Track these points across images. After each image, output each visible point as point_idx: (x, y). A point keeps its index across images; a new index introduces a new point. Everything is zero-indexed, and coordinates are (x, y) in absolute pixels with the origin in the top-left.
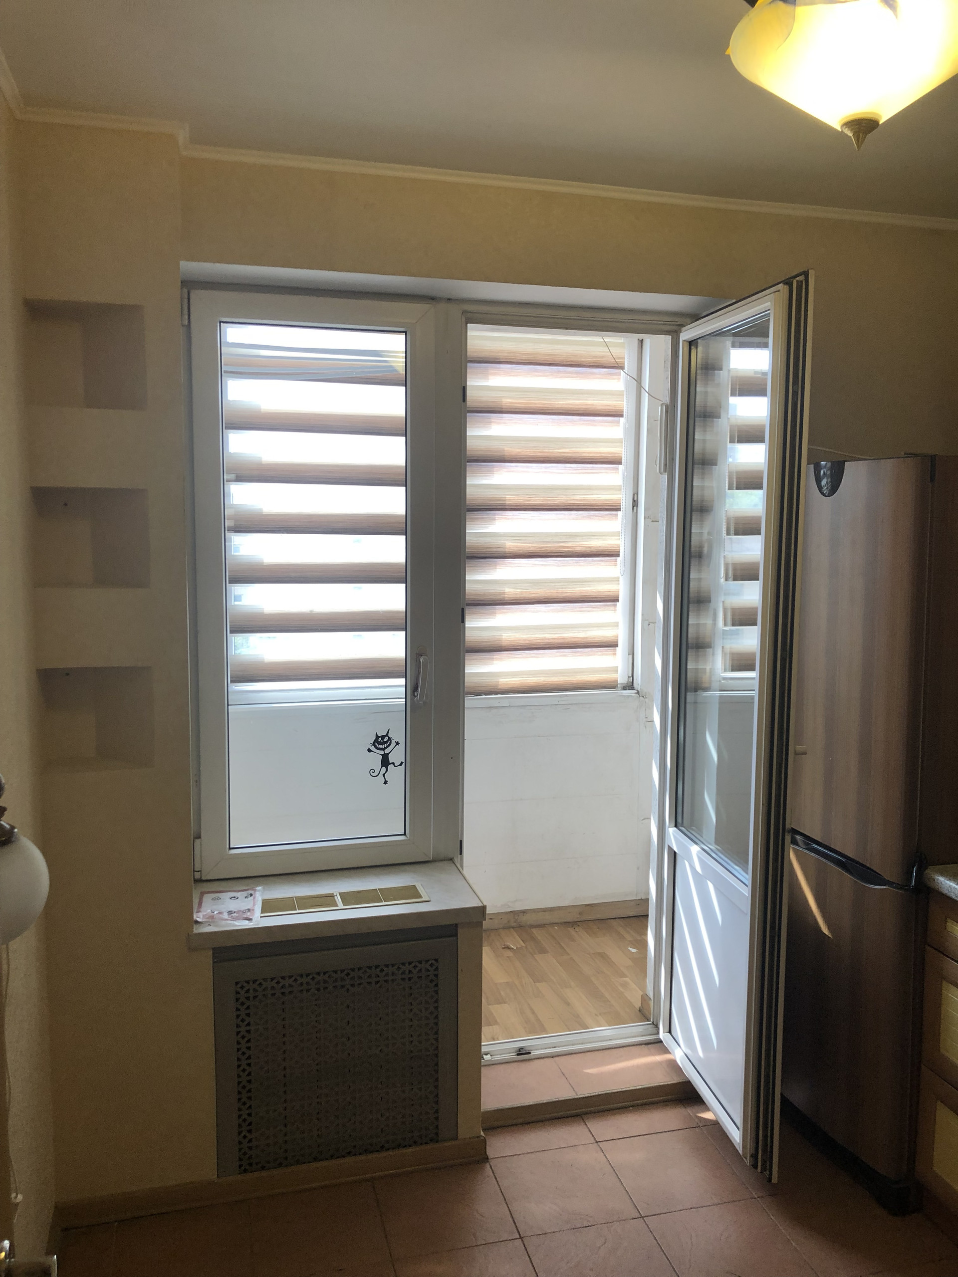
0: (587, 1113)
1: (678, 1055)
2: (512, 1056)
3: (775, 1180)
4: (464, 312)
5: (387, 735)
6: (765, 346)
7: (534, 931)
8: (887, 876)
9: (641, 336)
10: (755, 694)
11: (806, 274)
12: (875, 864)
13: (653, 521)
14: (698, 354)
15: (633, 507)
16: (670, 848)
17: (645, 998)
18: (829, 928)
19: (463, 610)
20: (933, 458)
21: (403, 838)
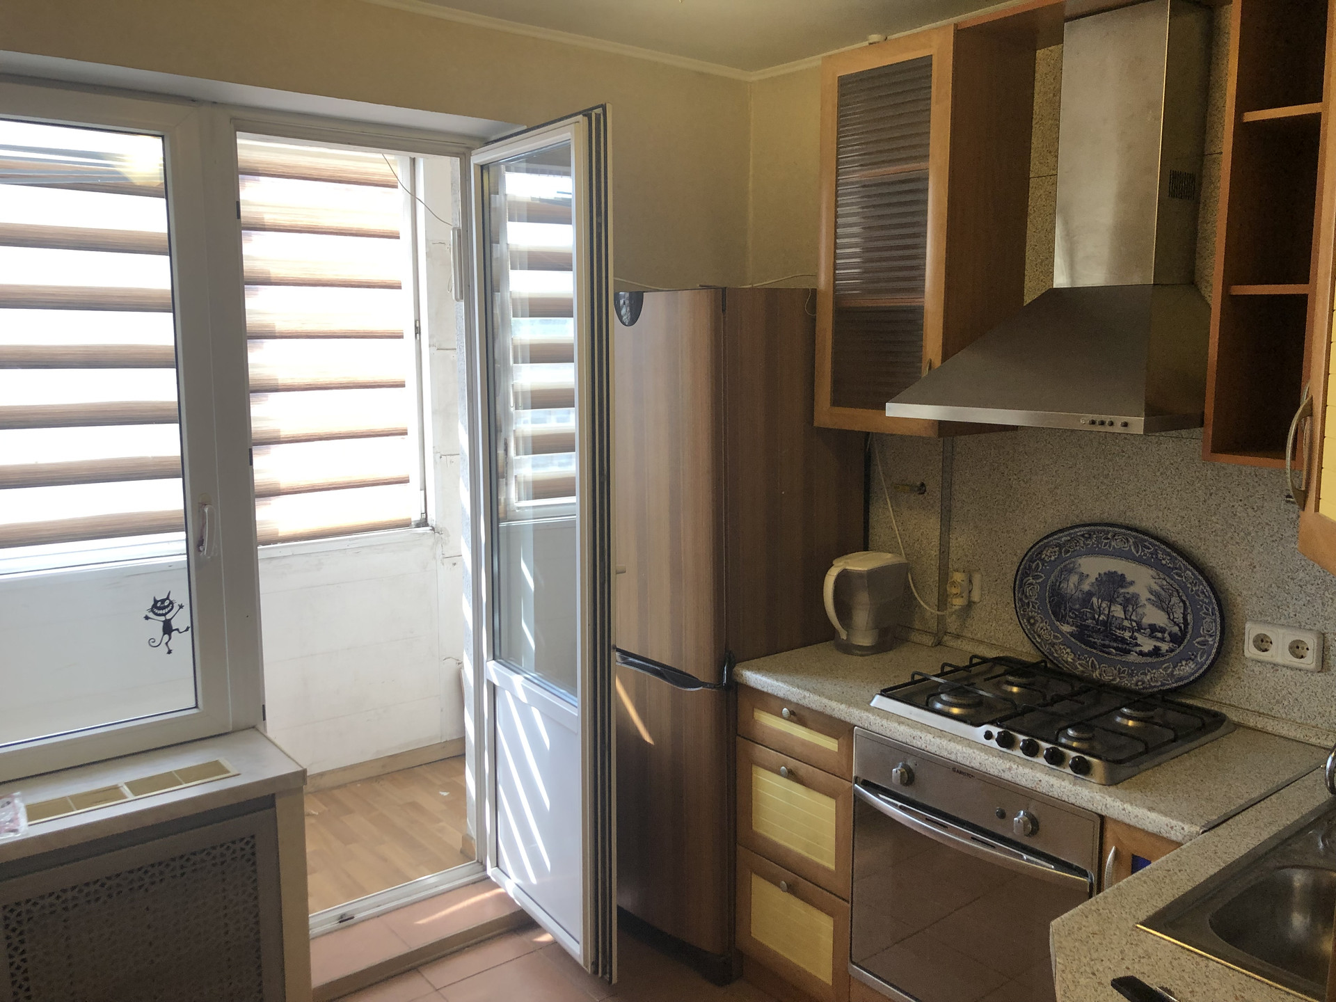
0: (422, 965)
1: (510, 886)
2: (335, 924)
3: (615, 981)
4: (233, 119)
5: (168, 598)
6: (567, 174)
7: (336, 792)
8: (701, 679)
9: (413, 155)
10: (577, 518)
11: (604, 107)
12: (691, 671)
13: (438, 349)
14: (491, 179)
15: (416, 334)
16: (489, 682)
17: (466, 839)
18: (650, 733)
19: (251, 451)
20: (724, 289)
21: (195, 711)
